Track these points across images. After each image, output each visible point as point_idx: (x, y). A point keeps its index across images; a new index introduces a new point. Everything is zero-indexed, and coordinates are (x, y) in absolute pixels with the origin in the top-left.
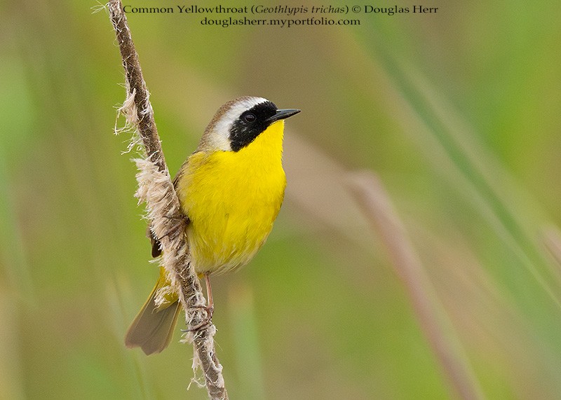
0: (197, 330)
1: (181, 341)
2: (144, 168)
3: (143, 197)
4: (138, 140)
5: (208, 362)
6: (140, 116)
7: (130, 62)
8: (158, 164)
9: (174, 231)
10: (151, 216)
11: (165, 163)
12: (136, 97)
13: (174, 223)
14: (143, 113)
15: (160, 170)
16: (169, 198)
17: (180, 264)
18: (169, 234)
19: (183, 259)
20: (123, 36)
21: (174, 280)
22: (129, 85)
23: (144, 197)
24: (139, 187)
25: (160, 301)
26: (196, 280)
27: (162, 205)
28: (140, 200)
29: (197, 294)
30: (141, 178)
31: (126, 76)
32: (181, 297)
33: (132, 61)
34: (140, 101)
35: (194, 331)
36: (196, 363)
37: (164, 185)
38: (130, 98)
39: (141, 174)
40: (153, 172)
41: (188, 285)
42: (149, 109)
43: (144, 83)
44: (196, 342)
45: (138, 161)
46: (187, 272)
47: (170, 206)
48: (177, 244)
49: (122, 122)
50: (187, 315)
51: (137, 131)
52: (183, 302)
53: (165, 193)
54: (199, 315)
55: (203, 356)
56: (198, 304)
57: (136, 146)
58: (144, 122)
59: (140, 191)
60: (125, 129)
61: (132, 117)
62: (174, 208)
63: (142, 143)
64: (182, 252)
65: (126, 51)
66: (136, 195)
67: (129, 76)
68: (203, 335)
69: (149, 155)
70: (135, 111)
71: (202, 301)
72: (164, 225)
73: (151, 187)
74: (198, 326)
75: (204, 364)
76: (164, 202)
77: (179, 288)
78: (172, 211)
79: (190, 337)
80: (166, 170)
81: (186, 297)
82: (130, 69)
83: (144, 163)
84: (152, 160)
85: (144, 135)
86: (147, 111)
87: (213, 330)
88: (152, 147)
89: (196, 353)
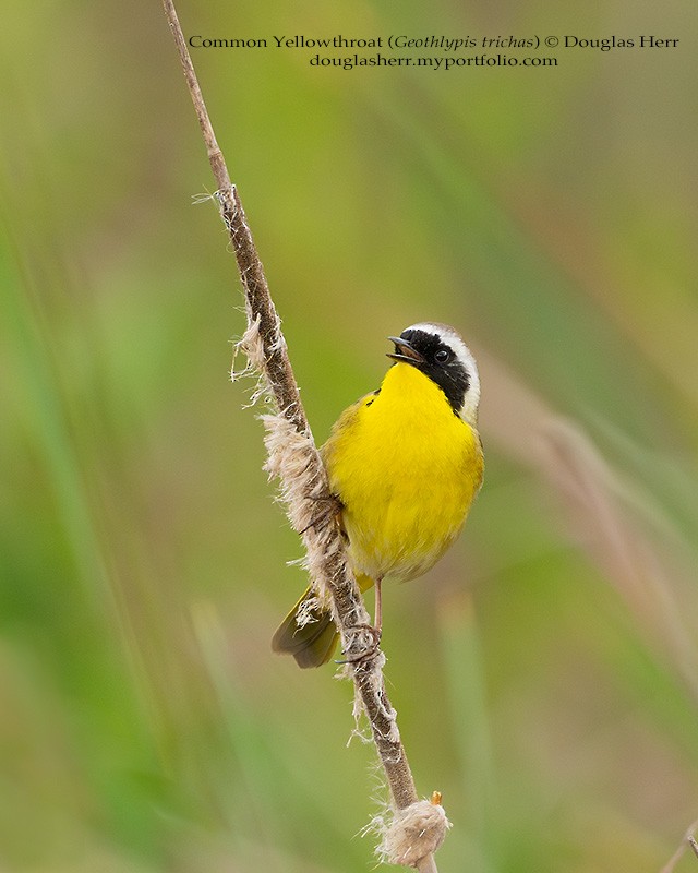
0: (358, 660)
1: (336, 676)
2: (276, 428)
3: (275, 470)
4: (265, 388)
5: (375, 706)
6: (267, 353)
7: (251, 275)
8: (295, 422)
9: (321, 519)
10: (287, 497)
11: (306, 421)
12: (261, 325)
13: (321, 506)
14: (271, 348)
15: (298, 431)
16: (313, 470)
17: (331, 565)
18: (314, 524)
19: (336, 557)
20: (239, 238)
21: (322, 589)
22: (250, 308)
23: (277, 470)
24: (269, 456)
25: (304, 619)
26: (355, 588)
27: (304, 481)
28: (271, 474)
29: (357, 608)
30: (271, 442)
31: (246, 296)
32: (334, 614)
33: (255, 274)
34: (266, 331)
35: (354, 662)
36: (358, 707)
37: (306, 452)
38: (253, 328)
39: (271, 437)
40: (289, 433)
41: (343, 595)
42: (280, 343)
43: (272, 305)
44: (357, 678)
45: (266, 418)
46: (342, 577)
47: (314, 482)
48: (326, 537)
49: (241, 362)
50: (343, 639)
51: (265, 375)
52: (337, 620)
53: (306, 463)
54: (361, 639)
55: (368, 697)
56: (359, 623)
57: (263, 396)
58: (274, 362)
59: (271, 462)
60: (246, 373)
61: (257, 355)
62: (320, 484)
63: (271, 392)
64: (333, 549)
65: (245, 259)
66: (265, 467)
67: (250, 296)
68: (367, 668)
69: (282, 408)
70: (260, 347)
71: (364, 619)
72: (307, 509)
73: (286, 455)
74: (359, 655)
75: (370, 709)
76: (306, 477)
77: (331, 600)
78: (317, 489)
79: (348, 672)
80: (308, 430)
81: (341, 614)
82: (251, 286)
83: (275, 421)
84: (287, 416)
85: (274, 381)
86: (278, 345)
87: (381, 660)
88: (285, 397)
89: (358, 694)
